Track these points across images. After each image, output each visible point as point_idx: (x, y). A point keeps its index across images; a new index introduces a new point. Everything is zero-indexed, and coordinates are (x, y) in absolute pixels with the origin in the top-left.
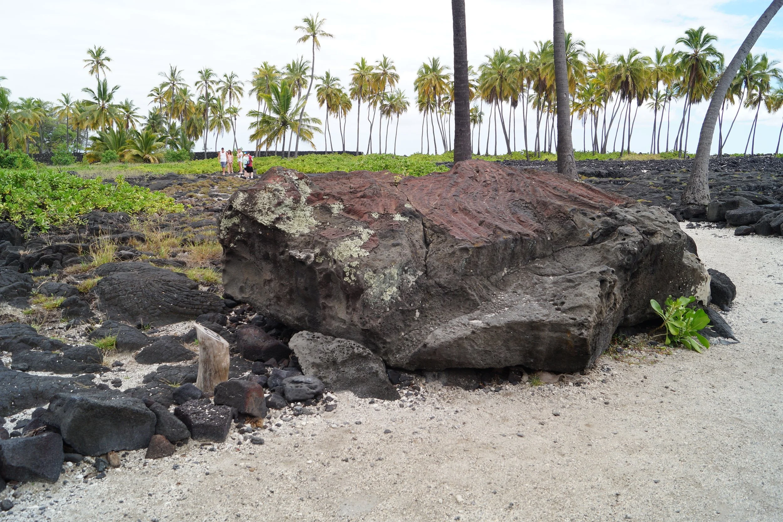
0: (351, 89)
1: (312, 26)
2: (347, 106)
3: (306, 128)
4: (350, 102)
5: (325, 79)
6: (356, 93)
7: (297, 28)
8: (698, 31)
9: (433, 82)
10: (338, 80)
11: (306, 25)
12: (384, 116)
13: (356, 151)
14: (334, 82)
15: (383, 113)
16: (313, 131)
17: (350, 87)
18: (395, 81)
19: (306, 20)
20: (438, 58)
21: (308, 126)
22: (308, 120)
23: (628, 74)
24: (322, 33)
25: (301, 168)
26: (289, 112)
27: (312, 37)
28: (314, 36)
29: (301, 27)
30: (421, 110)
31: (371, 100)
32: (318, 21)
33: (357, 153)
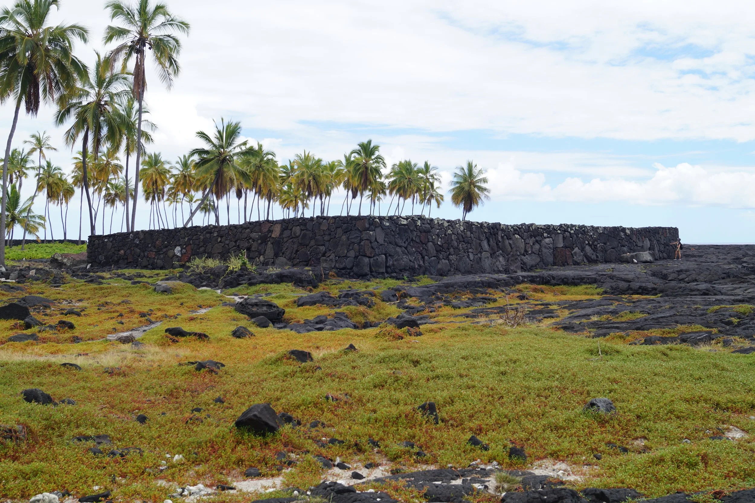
0: (73, 177)
1: (39, 140)
2: (69, 193)
3: (32, 223)
4: (72, 189)
5: (46, 168)
6: (78, 181)
7: (26, 142)
8: (367, 145)
9: (154, 176)
10: (59, 169)
11: (34, 140)
12: (109, 205)
13: (78, 239)
14: (56, 172)
15: (107, 202)
16: (37, 225)
17: (73, 175)
18: (119, 172)
19: (33, 136)
20: (160, 153)
21: (34, 222)
22: (34, 217)
23: (311, 178)
24: (48, 146)
25: (35, 255)
26: (18, 210)
27: (38, 150)
28: (40, 150)
29: (29, 142)
30: (147, 199)
31: (96, 187)
32: (44, 137)
33: (80, 243)
